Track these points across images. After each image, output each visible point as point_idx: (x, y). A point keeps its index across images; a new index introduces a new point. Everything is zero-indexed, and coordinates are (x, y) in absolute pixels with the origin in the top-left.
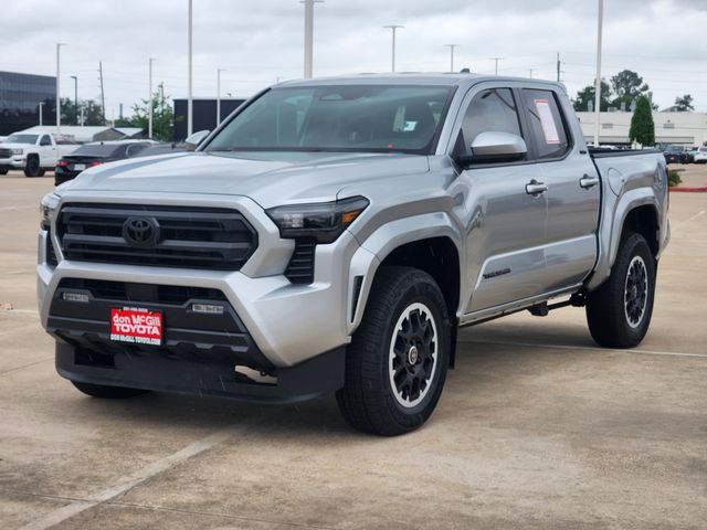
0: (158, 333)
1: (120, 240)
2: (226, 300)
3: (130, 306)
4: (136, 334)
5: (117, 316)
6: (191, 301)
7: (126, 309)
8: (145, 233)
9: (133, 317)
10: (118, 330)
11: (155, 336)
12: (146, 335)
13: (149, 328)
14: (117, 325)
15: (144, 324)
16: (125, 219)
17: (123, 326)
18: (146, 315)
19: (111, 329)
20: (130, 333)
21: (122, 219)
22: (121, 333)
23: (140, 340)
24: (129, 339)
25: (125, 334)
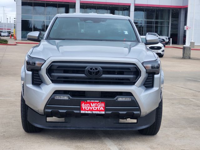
0: (103, 109)
1: (83, 75)
2: (133, 96)
3: (90, 100)
4: (92, 110)
5: (83, 104)
6: (117, 97)
7: (88, 101)
8: (96, 72)
9: (91, 104)
10: (84, 109)
11: (102, 110)
12: (97, 110)
13: (99, 108)
14: (84, 107)
15: (97, 106)
16: (86, 67)
17: (86, 108)
18: (97, 103)
19: (81, 109)
20: (90, 110)
21: (85, 67)
22: (85, 110)
23: (94, 112)
24: (89, 112)
25: (87, 110)
